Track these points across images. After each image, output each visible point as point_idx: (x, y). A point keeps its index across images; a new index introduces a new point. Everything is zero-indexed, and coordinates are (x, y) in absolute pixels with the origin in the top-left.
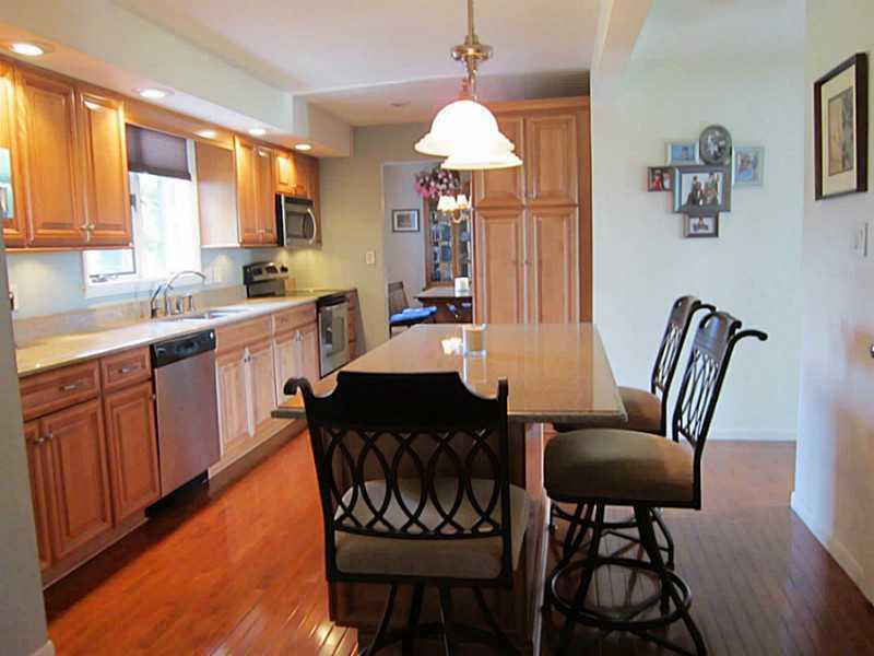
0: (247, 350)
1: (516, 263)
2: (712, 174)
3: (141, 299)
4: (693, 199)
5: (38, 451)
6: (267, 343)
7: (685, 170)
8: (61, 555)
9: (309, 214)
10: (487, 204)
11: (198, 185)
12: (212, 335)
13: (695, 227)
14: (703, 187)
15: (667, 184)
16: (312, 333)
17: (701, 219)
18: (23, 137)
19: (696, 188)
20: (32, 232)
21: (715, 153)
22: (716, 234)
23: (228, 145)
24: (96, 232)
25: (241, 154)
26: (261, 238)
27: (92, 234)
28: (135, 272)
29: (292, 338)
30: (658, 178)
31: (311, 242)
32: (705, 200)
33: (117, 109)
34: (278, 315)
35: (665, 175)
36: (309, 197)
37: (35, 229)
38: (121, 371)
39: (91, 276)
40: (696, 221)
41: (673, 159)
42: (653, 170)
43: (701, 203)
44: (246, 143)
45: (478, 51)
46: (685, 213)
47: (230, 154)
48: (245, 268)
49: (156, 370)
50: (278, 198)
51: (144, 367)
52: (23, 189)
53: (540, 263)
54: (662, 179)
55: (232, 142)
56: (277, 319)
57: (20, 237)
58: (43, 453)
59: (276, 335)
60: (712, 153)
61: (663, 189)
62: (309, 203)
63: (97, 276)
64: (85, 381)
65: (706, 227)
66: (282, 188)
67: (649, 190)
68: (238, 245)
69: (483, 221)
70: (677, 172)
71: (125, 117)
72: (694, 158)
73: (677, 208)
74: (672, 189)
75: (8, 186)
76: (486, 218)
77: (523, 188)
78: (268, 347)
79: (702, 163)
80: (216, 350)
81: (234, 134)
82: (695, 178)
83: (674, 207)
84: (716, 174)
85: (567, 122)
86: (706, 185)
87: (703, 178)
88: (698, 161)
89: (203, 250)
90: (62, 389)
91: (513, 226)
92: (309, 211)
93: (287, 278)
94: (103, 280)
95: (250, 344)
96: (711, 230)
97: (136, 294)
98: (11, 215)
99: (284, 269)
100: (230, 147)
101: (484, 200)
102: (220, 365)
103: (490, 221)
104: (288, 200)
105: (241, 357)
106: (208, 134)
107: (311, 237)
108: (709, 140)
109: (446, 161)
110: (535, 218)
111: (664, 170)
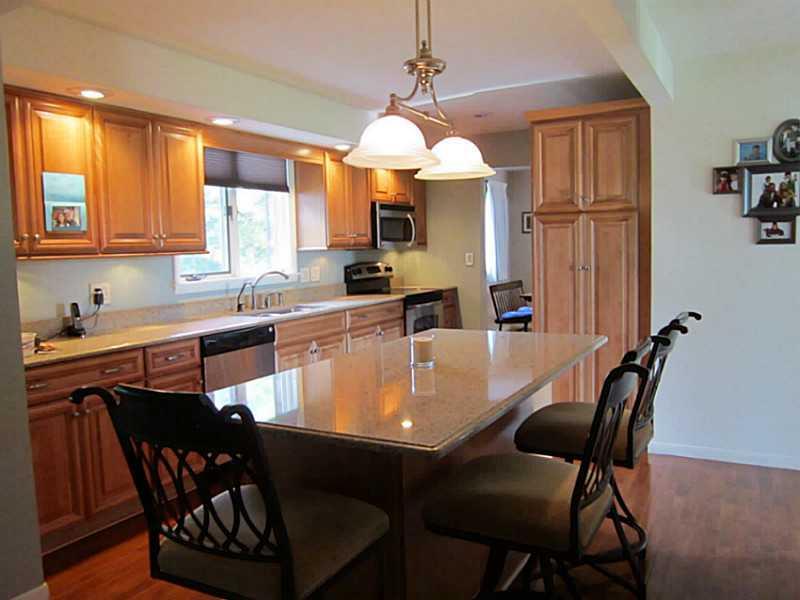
0: (314, 343)
1: (573, 268)
2: (788, 173)
3: (231, 295)
4: (765, 202)
5: (75, 424)
6: (340, 337)
7: (754, 170)
8: (95, 510)
9: (408, 219)
10: (544, 210)
11: (296, 197)
12: (271, 329)
13: (768, 232)
14: (777, 189)
15: (734, 185)
16: (397, 328)
17: (775, 223)
18: (100, 164)
19: (769, 188)
20: (105, 240)
21: (792, 149)
22: (792, 240)
23: (318, 160)
24: (168, 240)
25: (331, 168)
26: (352, 242)
27: (165, 241)
28: (229, 272)
29: (373, 332)
30: (725, 179)
31: (410, 244)
32: (779, 202)
33: (195, 137)
34: (353, 312)
35: (733, 177)
36: (412, 204)
37: (108, 239)
38: (167, 359)
39: (182, 276)
40: (769, 225)
41: (741, 159)
42: (718, 170)
43: (775, 205)
44: (336, 157)
45: (428, 65)
46: (754, 216)
47: (320, 167)
48: (346, 268)
49: (205, 359)
50: (373, 204)
51: (193, 355)
52: (97, 207)
53: (597, 269)
54: (729, 181)
55: (322, 158)
56: (352, 316)
57: (93, 245)
58: (81, 425)
59: (349, 330)
60: (789, 150)
61: (731, 191)
62: (411, 209)
63: (191, 276)
64: (128, 367)
65: (781, 233)
66: (379, 196)
67: (714, 193)
68: (325, 248)
69: (541, 226)
70: (746, 171)
71: (204, 142)
72: (766, 156)
73: (746, 212)
74: (740, 191)
75: (83, 205)
76: (544, 223)
77: (581, 194)
78: (341, 340)
79: (776, 162)
80: (275, 343)
81: (324, 150)
82: (768, 178)
83: (743, 210)
84: (793, 174)
85: (625, 125)
86: (781, 185)
87: (778, 179)
88: (771, 159)
89: (298, 252)
90: (103, 373)
91: (570, 230)
92: (409, 216)
93: (392, 276)
94: (195, 279)
95: (317, 338)
96: (786, 235)
97: (227, 291)
98: (84, 228)
99: (389, 269)
100: (321, 162)
101: (542, 205)
102: (281, 356)
103: (547, 226)
104: (383, 207)
105: (307, 349)
106: (304, 152)
107: (410, 240)
108: (785, 136)
109: (419, 172)
110: (592, 223)
111: (731, 170)
